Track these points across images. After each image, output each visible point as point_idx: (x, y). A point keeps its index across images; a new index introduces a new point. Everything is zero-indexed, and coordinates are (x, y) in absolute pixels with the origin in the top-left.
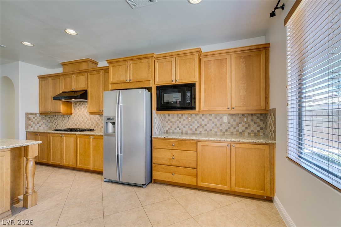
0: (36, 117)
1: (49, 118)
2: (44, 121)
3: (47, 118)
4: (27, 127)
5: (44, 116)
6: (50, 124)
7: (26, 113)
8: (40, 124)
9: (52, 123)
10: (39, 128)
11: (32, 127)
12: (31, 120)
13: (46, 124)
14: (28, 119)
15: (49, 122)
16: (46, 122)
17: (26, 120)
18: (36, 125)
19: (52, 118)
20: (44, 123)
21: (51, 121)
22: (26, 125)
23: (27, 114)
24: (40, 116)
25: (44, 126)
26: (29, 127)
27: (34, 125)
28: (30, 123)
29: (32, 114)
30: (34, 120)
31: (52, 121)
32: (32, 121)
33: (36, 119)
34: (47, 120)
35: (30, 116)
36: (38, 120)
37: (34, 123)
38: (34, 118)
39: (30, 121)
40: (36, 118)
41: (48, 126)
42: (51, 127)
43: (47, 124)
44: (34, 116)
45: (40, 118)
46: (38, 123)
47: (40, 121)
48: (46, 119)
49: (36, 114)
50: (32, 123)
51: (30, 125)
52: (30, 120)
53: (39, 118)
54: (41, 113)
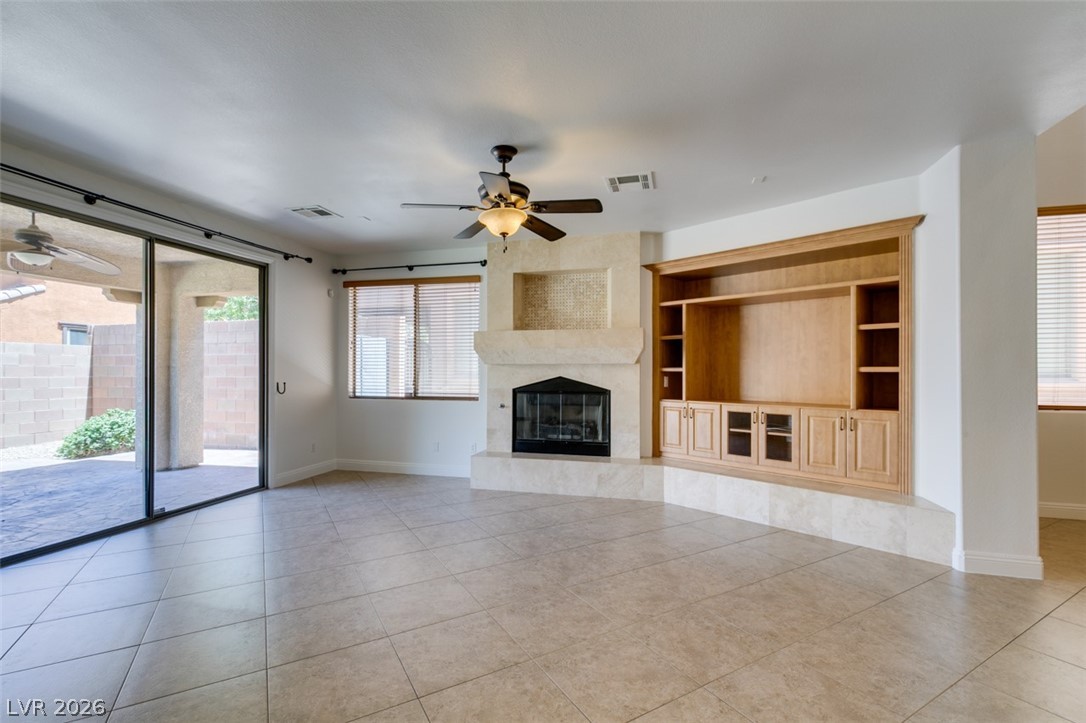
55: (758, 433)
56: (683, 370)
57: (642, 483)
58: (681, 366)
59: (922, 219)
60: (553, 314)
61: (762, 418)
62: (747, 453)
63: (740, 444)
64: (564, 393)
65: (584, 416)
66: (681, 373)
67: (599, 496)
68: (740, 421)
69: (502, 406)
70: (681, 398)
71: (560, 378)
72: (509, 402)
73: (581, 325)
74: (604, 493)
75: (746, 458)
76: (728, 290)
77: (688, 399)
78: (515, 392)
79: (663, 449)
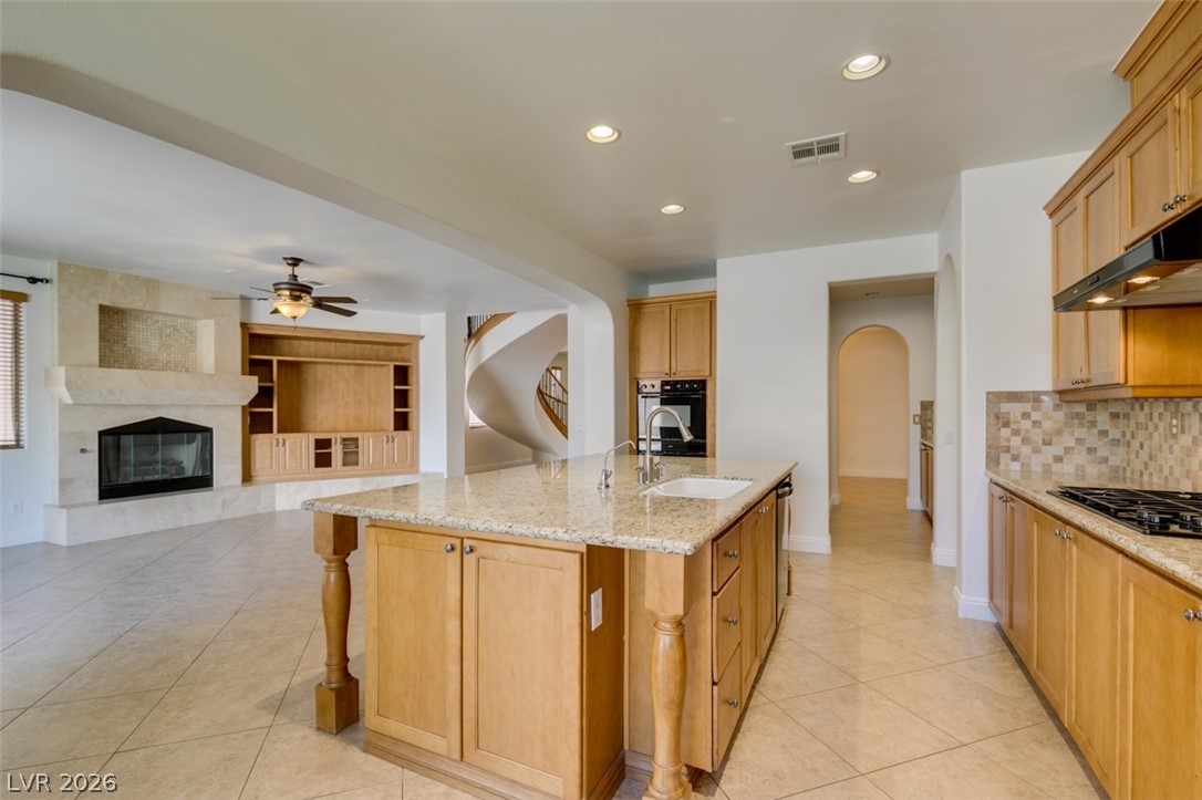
0: (1035, 409)
1: (1115, 416)
2: (1080, 432)
3: (1103, 419)
4: (993, 460)
5: (1081, 408)
6: (1121, 450)
7: (988, 393)
8: (1057, 450)
9: (1128, 444)
10: (1056, 467)
11: (1015, 458)
12: (1013, 426)
13: (1091, 451)
14: (998, 420)
15: (1115, 442)
16: (1092, 439)
17: (988, 425)
18: (1036, 451)
19: (1127, 416)
20: (1080, 441)
21: (1124, 436)
22: (988, 447)
23: (995, 398)
24: (1057, 407)
25: (1080, 457)
26: (1005, 458)
27: (1026, 450)
28: (1009, 440)
29: (1015, 397)
30: (1026, 424)
31: (1128, 436)
32: (1016, 433)
33: (1036, 423)
34: (1101, 427)
35: (1005, 407)
36: (1048, 425)
37: (1025, 441)
38: (1026, 416)
39: (1005, 432)
40: (1036, 416)
41: (1105, 460)
42: (1124, 469)
43: (1102, 452)
44: (1027, 407)
45: (1060, 416)
46: (1047, 443)
47: (1059, 433)
48: (1093, 424)
49: (1035, 398)
50: (1016, 441)
51: (1008, 449)
52: (1007, 424)
53: (1051, 416)
54: (1060, 392)
55: (337, 452)
56: (274, 410)
57: (259, 500)
58: (272, 407)
59: (423, 337)
60: (133, 352)
61: (339, 440)
62: (329, 465)
63: (323, 460)
64: (163, 432)
65: (159, 456)
66: (272, 413)
67: (223, 518)
68: (323, 444)
69: (83, 451)
70: (271, 431)
71: (161, 418)
72: (94, 445)
73: (166, 367)
74: (227, 515)
75: (328, 469)
76: (299, 353)
77: (279, 432)
78: (102, 434)
79: (253, 473)
